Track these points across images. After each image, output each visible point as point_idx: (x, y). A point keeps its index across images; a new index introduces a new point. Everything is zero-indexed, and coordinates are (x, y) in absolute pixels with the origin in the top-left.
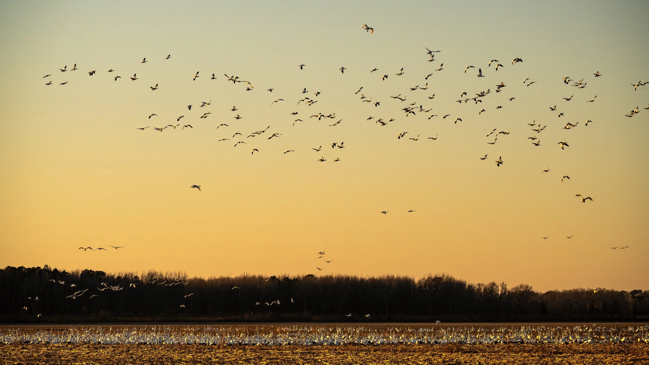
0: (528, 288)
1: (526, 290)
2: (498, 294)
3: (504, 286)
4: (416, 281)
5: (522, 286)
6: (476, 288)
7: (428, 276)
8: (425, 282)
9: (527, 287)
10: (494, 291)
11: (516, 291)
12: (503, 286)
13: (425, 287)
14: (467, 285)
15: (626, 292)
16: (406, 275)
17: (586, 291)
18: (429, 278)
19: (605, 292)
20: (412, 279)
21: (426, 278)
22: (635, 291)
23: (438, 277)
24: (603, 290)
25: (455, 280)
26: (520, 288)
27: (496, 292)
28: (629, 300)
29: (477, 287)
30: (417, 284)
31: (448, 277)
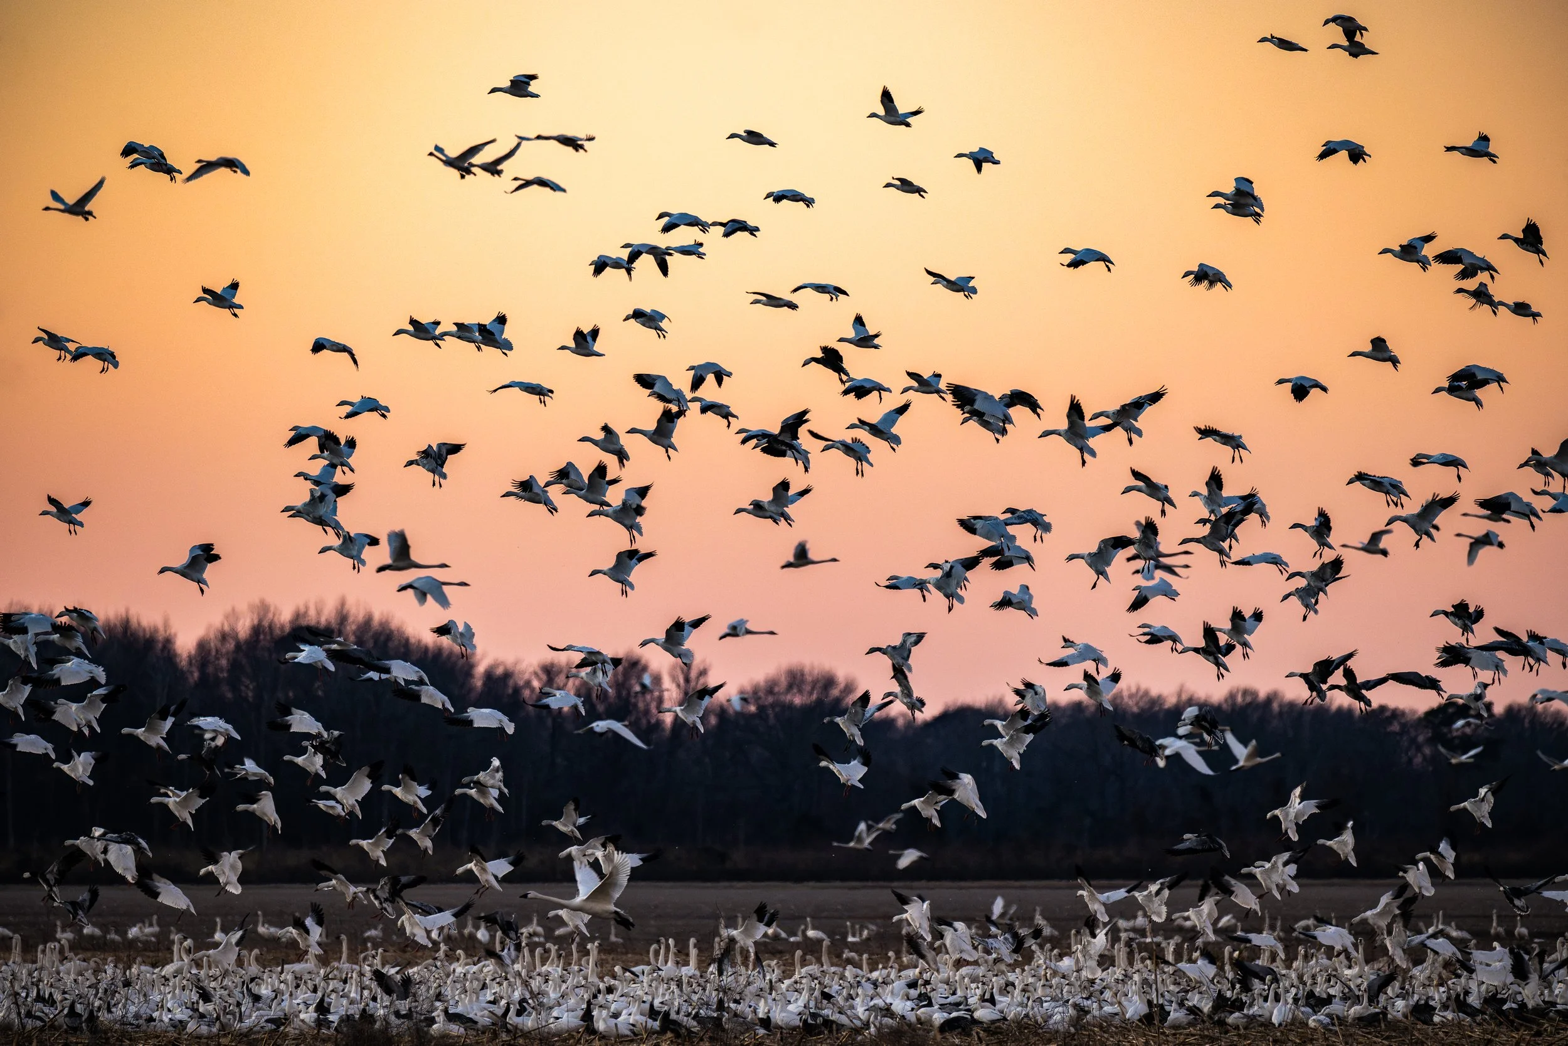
0: (835, 692)
1: (819, 702)
2: (659, 724)
3: (693, 674)
4: (186, 643)
5: (796, 679)
6: (533, 689)
7: (256, 622)
8: (234, 652)
9: (829, 682)
10: (635, 705)
11: (761, 709)
12: (687, 680)
13: (234, 683)
14: (481, 669)
15: (1403, 713)
16: (122, 611)
17: (1167, 706)
18: (257, 630)
19: (1281, 713)
20: (161, 636)
21: (244, 627)
22: (1451, 710)
23: (313, 623)
24: (1269, 700)
25: (407, 640)
26: (790, 687)
27: (647, 712)
28: (1418, 759)
29: (536, 684)
30: (190, 663)
31: (368, 621)
